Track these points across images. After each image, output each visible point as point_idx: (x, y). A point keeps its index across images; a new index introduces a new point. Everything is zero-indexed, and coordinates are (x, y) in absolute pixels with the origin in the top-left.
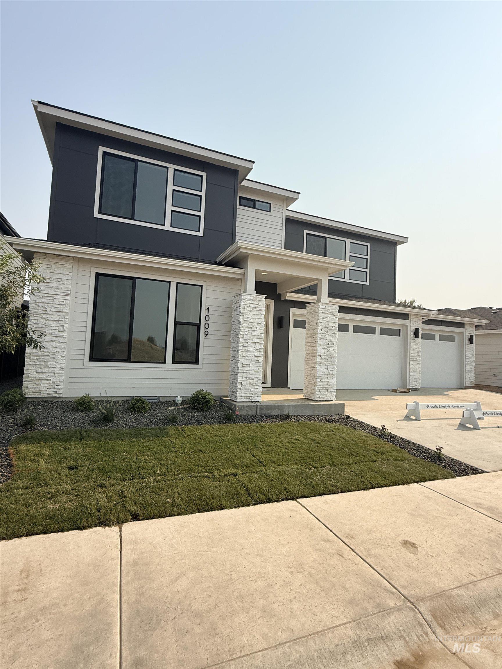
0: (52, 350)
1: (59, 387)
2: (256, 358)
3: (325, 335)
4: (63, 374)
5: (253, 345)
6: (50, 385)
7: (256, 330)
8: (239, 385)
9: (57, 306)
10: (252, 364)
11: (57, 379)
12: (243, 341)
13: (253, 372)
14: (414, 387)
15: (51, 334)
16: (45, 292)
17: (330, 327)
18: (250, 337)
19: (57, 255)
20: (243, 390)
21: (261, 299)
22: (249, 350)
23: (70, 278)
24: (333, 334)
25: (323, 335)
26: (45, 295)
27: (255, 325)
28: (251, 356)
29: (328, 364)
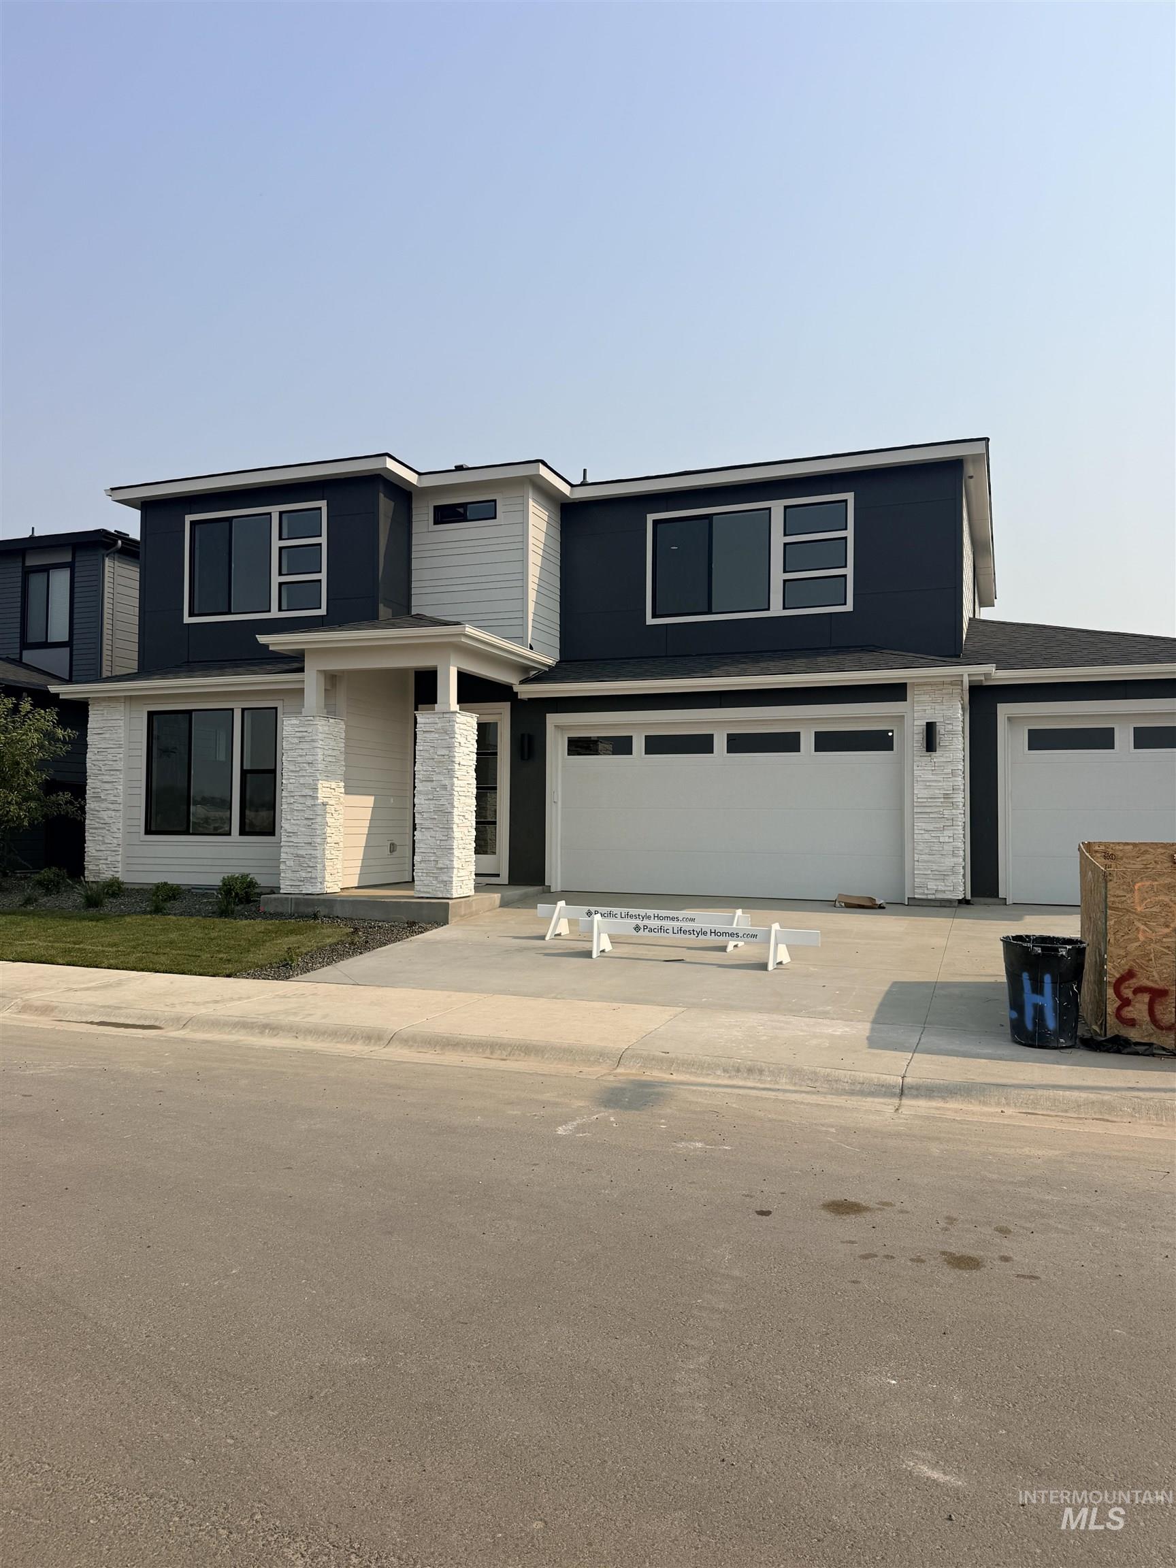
0: (108, 820)
1: (116, 869)
2: (305, 822)
3: (428, 773)
4: (120, 853)
5: (301, 800)
6: (108, 866)
7: (305, 774)
8: (282, 867)
9: (111, 763)
10: (301, 832)
11: (113, 859)
12: (286, 795)
13: (303, 845)
14: (930, 897)
15: (106, 800)
16: (99, 746)
17: (440, 757)
18: (297, 787)
19: (109, 697)
20: (289, 875)
21: (311, 722)
22: (295, 808)
23: (121, 723)
24: (445, 771)
25: (425, 773)
26: (100, 750)
27: (304, 767)
28: (299, 818)
29: (438, 829)
